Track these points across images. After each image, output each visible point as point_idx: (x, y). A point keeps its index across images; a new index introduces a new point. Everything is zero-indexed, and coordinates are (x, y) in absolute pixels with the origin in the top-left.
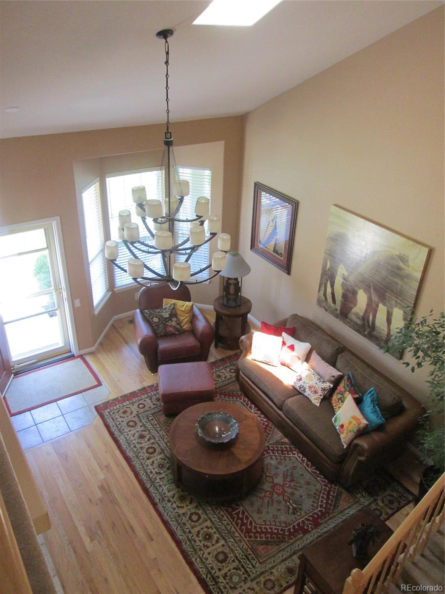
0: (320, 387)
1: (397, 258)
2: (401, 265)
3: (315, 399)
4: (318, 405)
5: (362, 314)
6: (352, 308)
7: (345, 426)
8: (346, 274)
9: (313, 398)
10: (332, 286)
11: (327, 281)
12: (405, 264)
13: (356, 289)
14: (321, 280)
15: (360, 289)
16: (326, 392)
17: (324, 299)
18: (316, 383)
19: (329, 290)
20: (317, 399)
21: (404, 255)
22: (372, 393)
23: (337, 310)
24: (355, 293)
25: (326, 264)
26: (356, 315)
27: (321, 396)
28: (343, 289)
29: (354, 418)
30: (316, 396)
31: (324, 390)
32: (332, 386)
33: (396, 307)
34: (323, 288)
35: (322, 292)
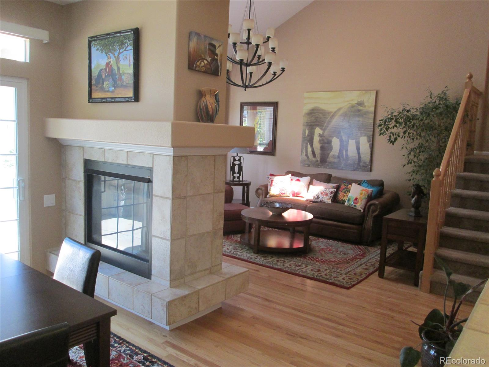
0: (329, 191)
1: (357, 105)
2: (360, 108)
3: (327, 199)
4: (331, 202)
5: (337, 154)
6: (328, 154)
7: (358, 198)
8: (321, 132)
9: (326, 198)
10: (312, 146)
11: (307, 144)
12: (362, 107)
13: (330, 138)
14: (302, 145)
15: (333, 137)
16: (333, 195)
17: (306, 158)
18: (325, 190)
19: (309, 149)
20: (328, 199)
21: (361, 101)
22: (365, 182)
23: (317, 161)
24: (329, 142)
25: (305, 133)
26: (334, 156)
27: (330, 197)
28: (320, 144)
29: (362, 190)
30: (328, 197)
31: (331, 193)
32: (336, 190)
33: (361, 136)
34: (304, 151)
35: (304, 154)
